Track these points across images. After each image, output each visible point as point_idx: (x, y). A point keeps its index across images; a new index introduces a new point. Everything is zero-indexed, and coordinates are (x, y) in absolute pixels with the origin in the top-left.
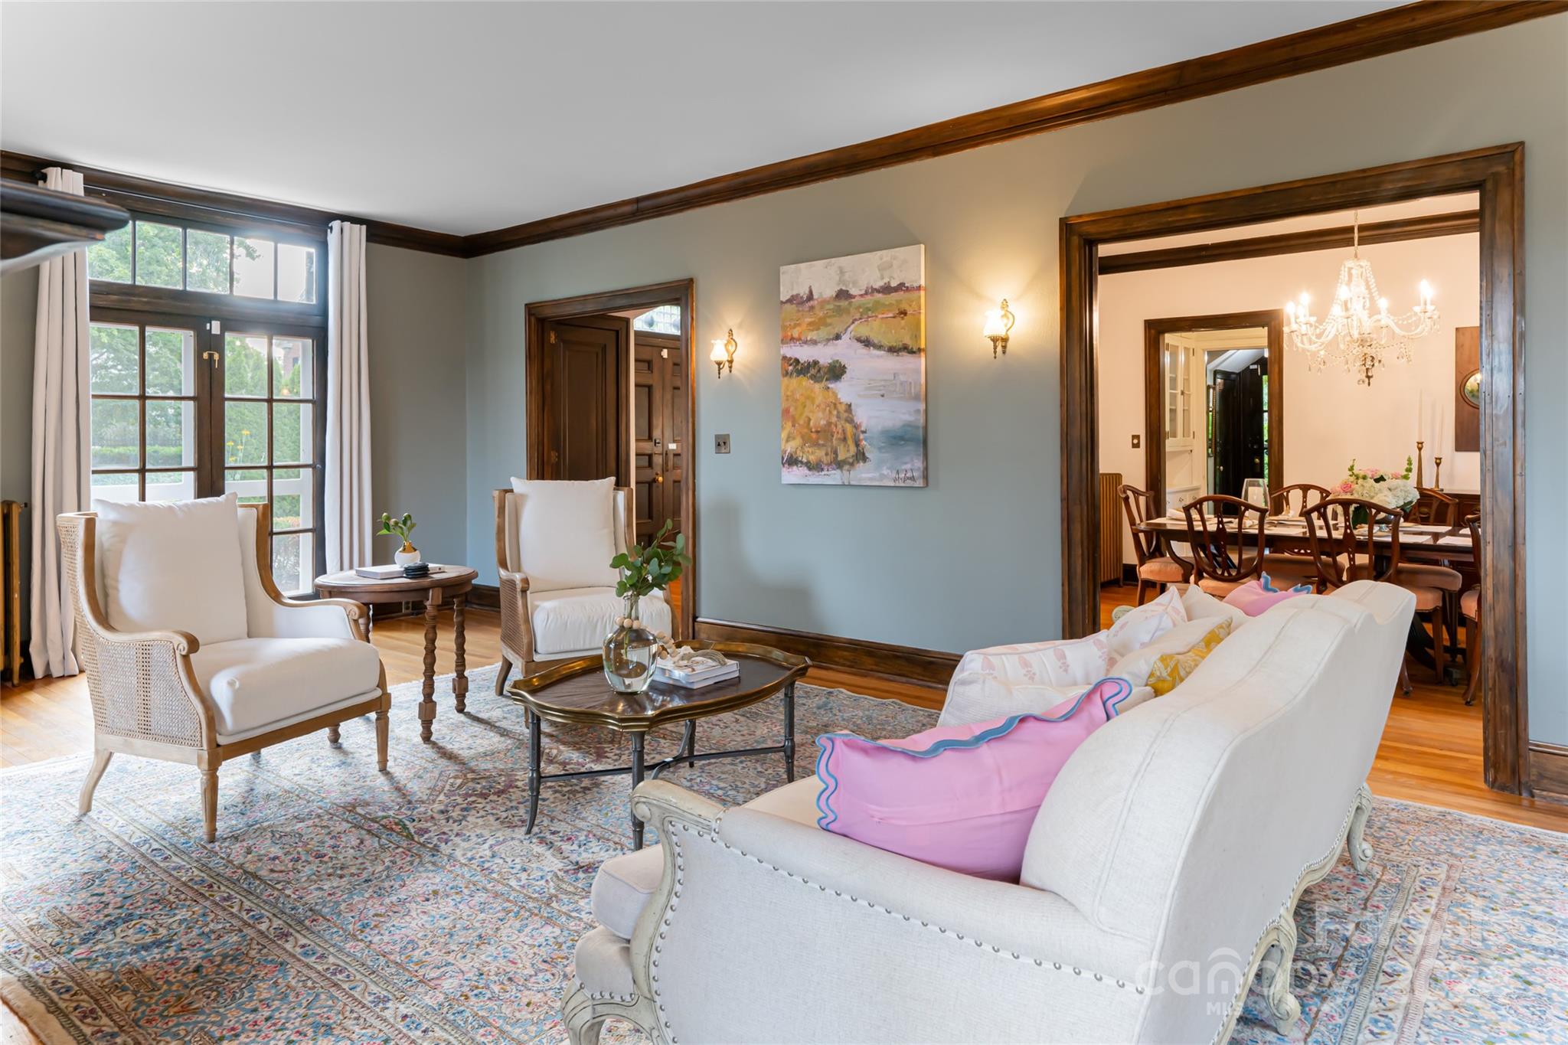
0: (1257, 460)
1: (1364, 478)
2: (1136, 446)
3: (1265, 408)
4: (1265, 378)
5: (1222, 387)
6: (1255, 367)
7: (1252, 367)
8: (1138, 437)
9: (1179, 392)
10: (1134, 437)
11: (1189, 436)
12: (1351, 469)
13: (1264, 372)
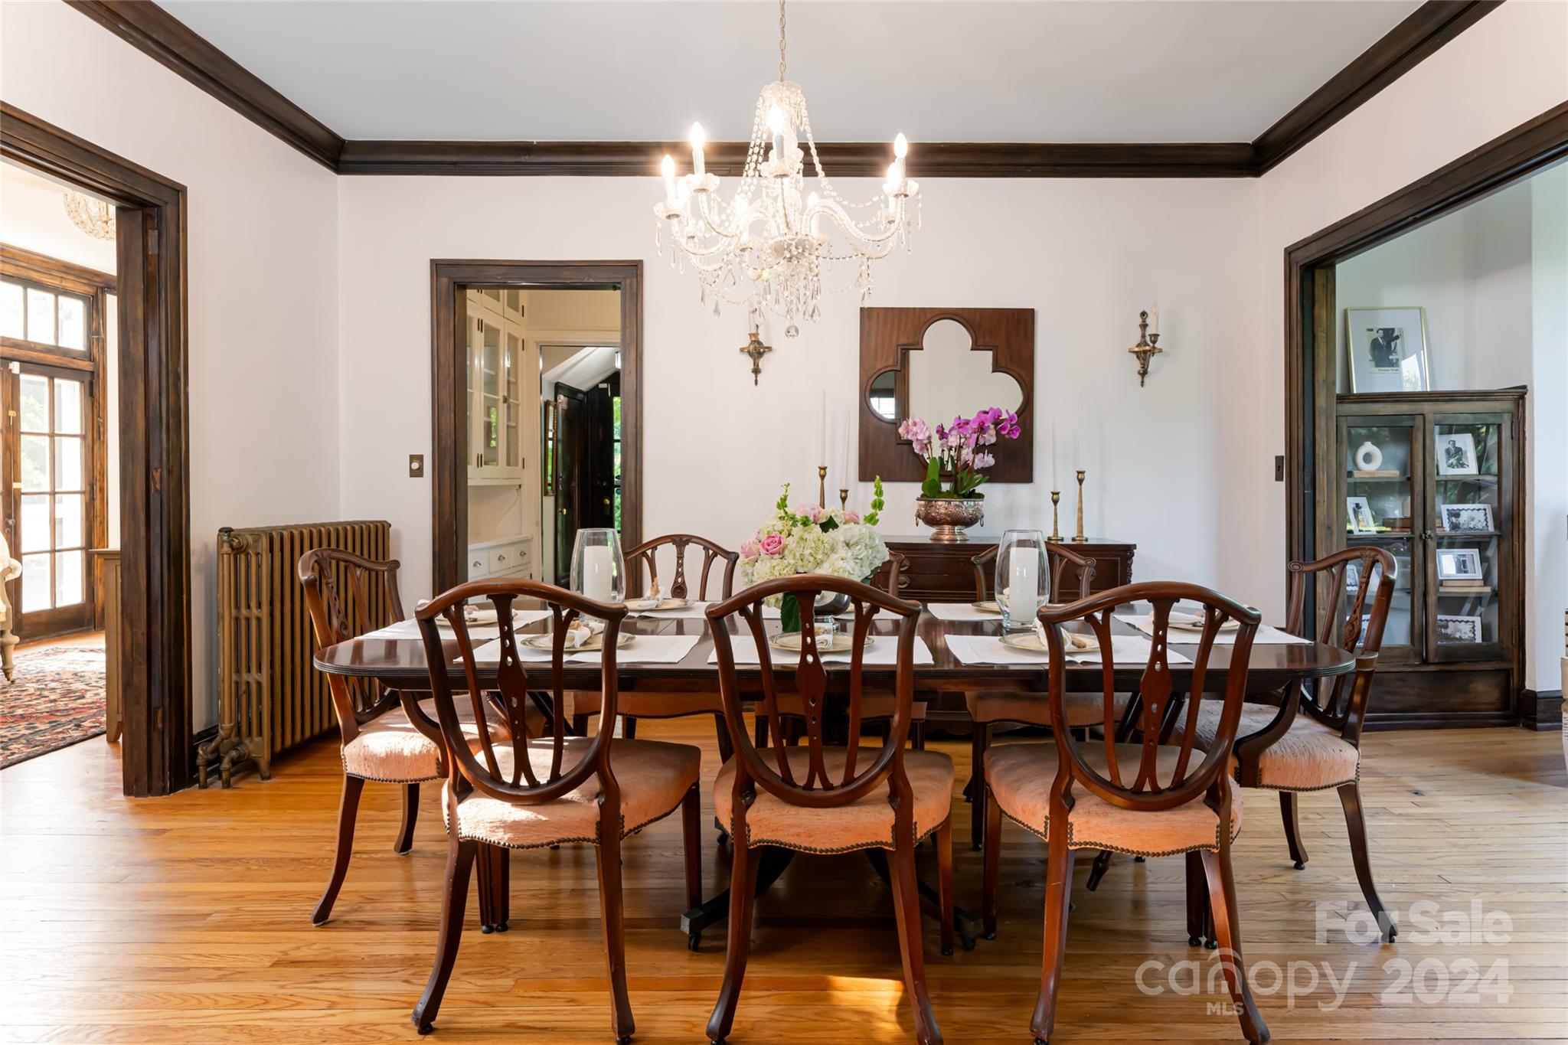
0: (607, 502)
1: (805, 523)
2: (417, 473)
3: (617, 437)
4: (617, 400)
5: (565, 406)
6: (604, 386)
7: (602, 386)
8: (420, 458)
9: (500, 398)
10: (413, 458)
11: (517, 465)
12: (782, 504)
13: (616, 392)
